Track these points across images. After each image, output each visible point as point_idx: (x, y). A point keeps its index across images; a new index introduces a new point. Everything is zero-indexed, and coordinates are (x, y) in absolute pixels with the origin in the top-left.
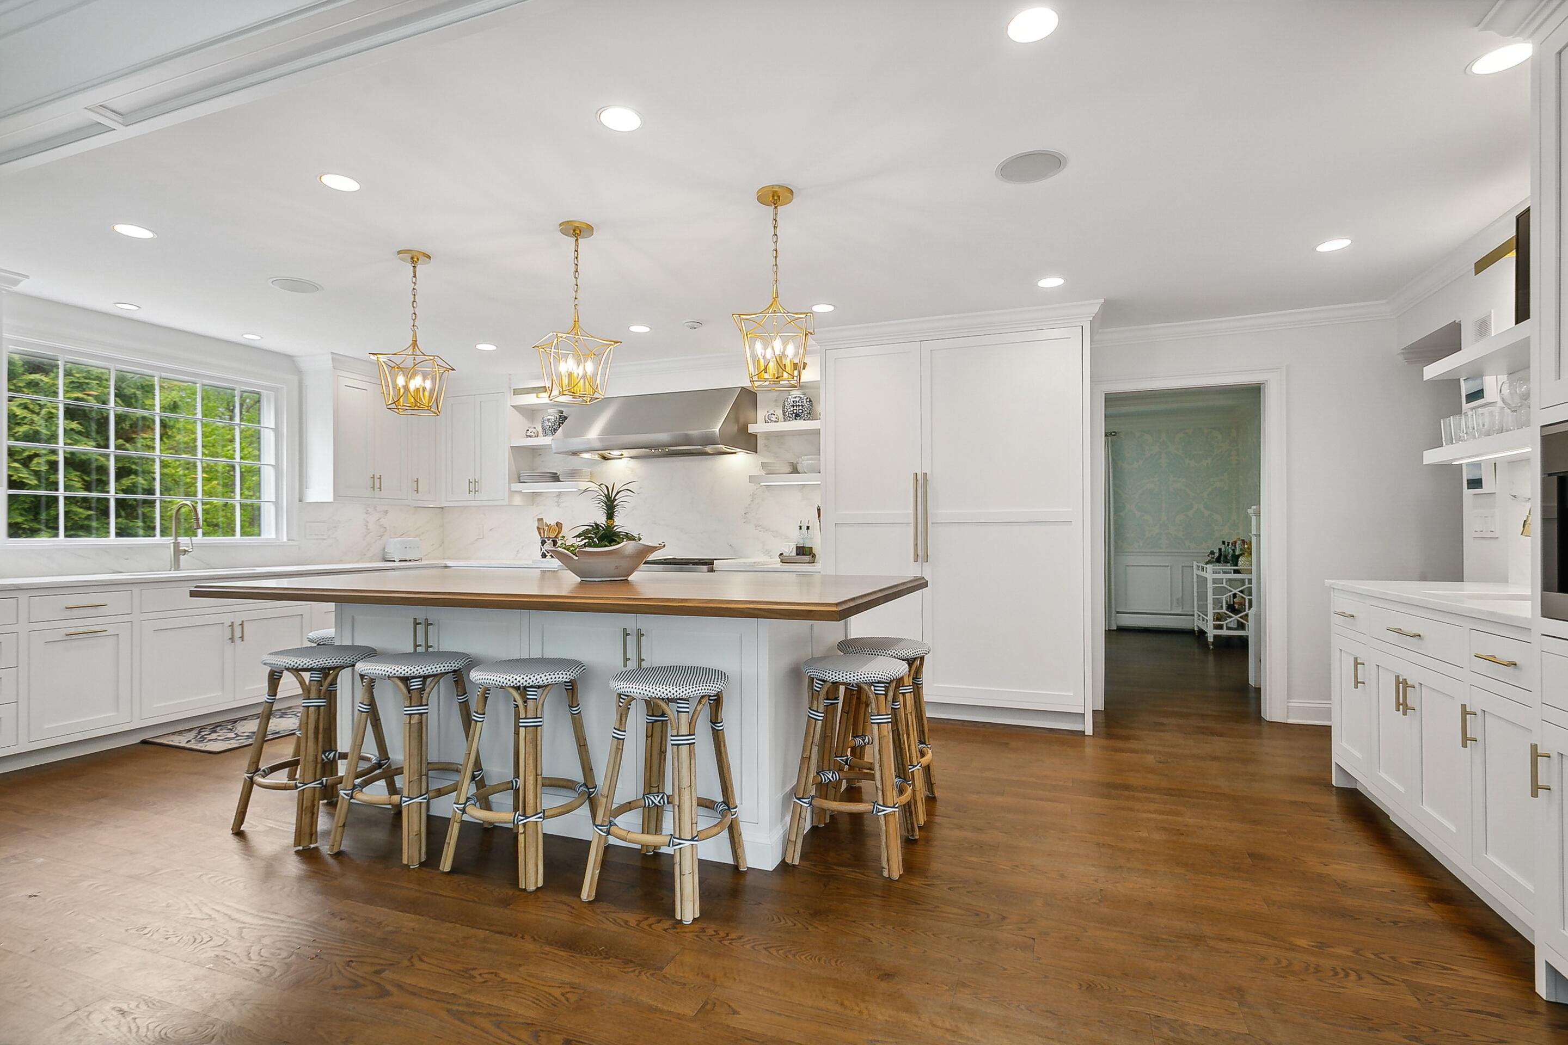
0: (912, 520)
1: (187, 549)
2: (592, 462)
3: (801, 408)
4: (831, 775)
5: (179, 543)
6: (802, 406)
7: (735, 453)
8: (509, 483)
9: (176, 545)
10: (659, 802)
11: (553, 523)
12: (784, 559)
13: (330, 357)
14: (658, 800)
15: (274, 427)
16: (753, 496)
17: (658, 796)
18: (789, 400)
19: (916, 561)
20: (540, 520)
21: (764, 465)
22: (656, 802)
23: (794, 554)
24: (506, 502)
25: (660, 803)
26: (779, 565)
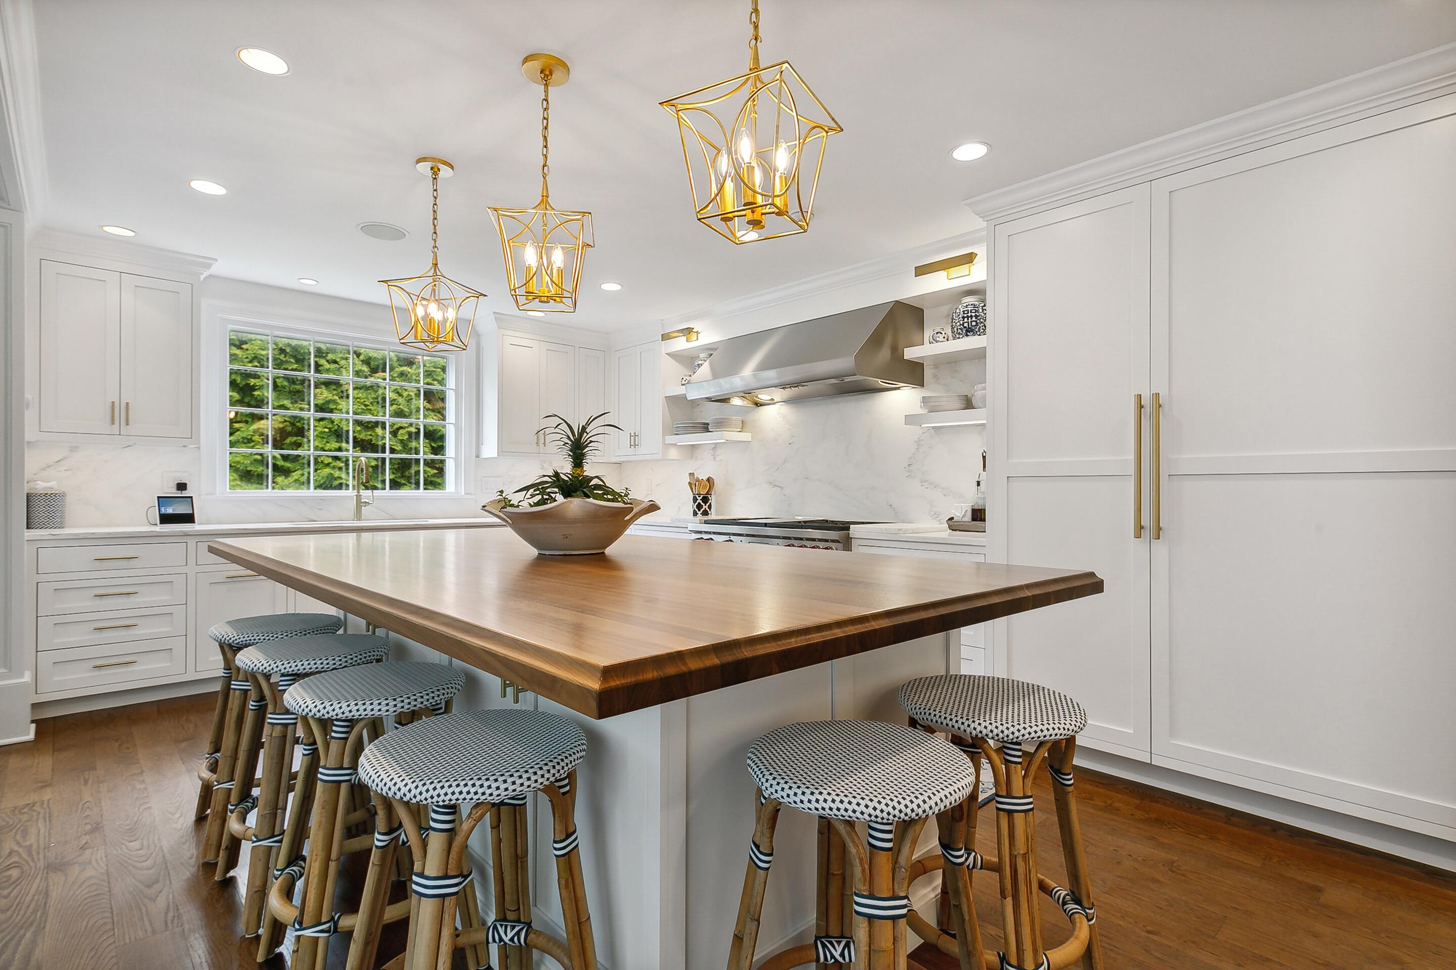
0: (1131, 470)
1: (367, 501)
2: (740, 410)
3: (974, 319)
4: (839, 950)
5: (361, 495)
6: (976, 317)
7: (899, 388)
8: (663, 436)
9: (358, 497)
10: (512, 940)
11: (705, 478)
12: (954, 525)
13: (493, 316)
14: (510, 935)
15: (454, 388)
16: (919, 443)
17: (513, 928)
18: (958, 311)
19: (1138, 535)
20: (692, 474)
21: (925, 400)
22: (506, 939)
23: (968, 517)
24: (659, 457)
25: (513, 942)
26: (945, 533)
